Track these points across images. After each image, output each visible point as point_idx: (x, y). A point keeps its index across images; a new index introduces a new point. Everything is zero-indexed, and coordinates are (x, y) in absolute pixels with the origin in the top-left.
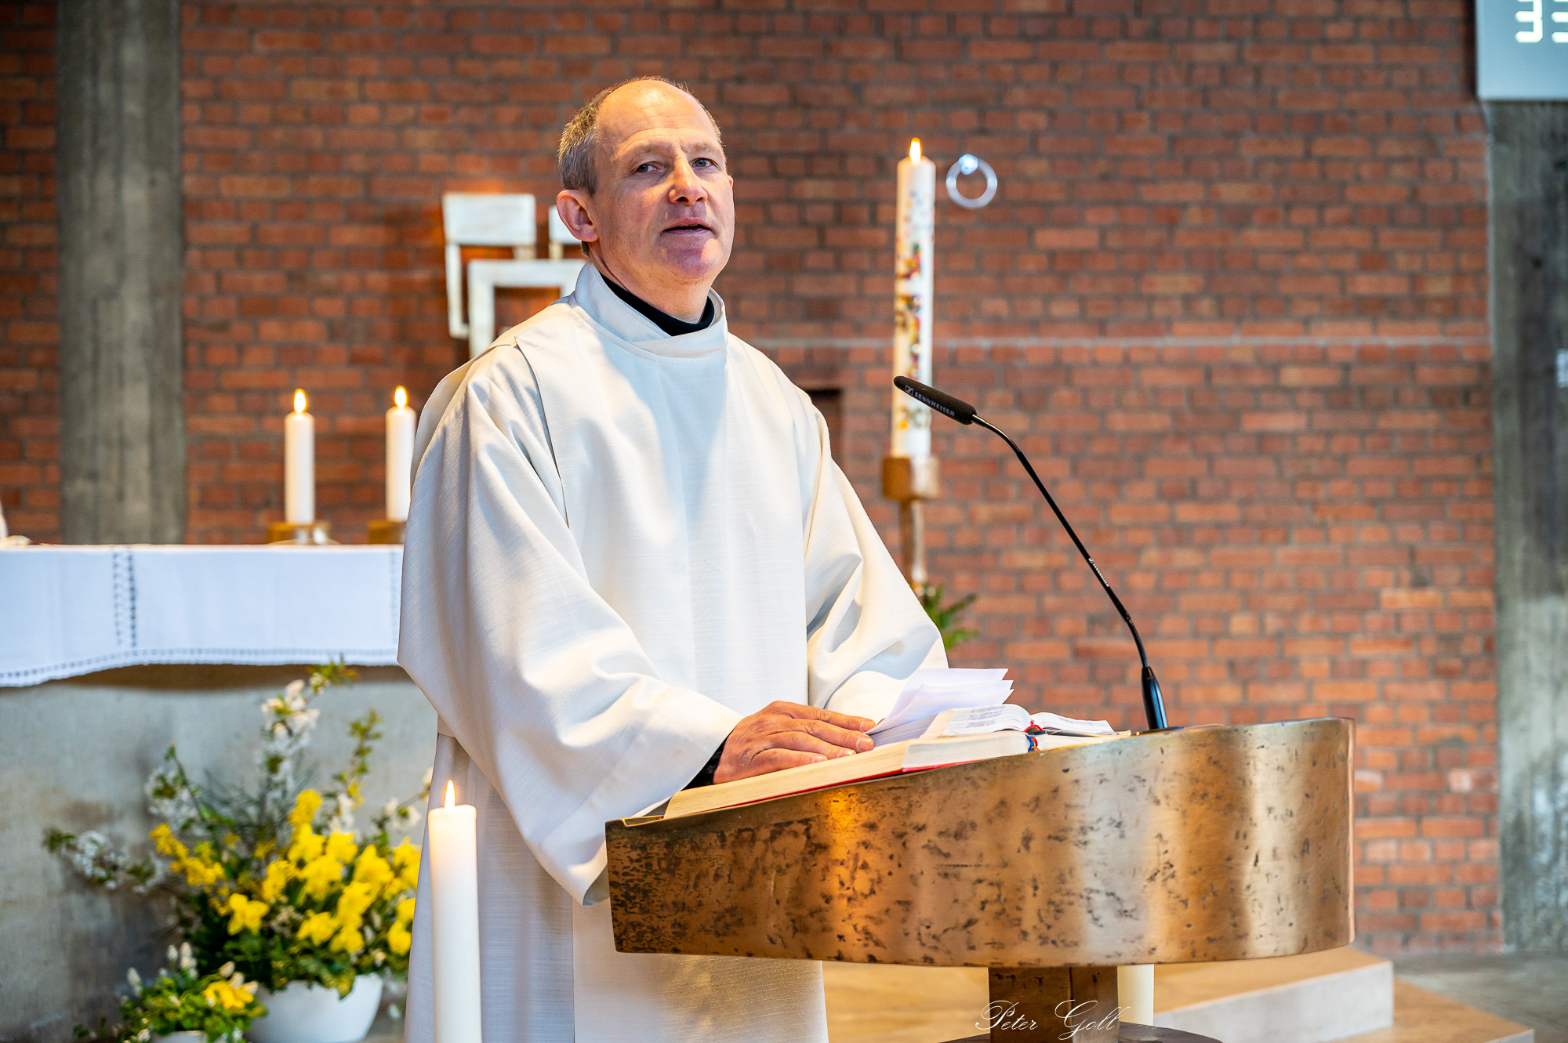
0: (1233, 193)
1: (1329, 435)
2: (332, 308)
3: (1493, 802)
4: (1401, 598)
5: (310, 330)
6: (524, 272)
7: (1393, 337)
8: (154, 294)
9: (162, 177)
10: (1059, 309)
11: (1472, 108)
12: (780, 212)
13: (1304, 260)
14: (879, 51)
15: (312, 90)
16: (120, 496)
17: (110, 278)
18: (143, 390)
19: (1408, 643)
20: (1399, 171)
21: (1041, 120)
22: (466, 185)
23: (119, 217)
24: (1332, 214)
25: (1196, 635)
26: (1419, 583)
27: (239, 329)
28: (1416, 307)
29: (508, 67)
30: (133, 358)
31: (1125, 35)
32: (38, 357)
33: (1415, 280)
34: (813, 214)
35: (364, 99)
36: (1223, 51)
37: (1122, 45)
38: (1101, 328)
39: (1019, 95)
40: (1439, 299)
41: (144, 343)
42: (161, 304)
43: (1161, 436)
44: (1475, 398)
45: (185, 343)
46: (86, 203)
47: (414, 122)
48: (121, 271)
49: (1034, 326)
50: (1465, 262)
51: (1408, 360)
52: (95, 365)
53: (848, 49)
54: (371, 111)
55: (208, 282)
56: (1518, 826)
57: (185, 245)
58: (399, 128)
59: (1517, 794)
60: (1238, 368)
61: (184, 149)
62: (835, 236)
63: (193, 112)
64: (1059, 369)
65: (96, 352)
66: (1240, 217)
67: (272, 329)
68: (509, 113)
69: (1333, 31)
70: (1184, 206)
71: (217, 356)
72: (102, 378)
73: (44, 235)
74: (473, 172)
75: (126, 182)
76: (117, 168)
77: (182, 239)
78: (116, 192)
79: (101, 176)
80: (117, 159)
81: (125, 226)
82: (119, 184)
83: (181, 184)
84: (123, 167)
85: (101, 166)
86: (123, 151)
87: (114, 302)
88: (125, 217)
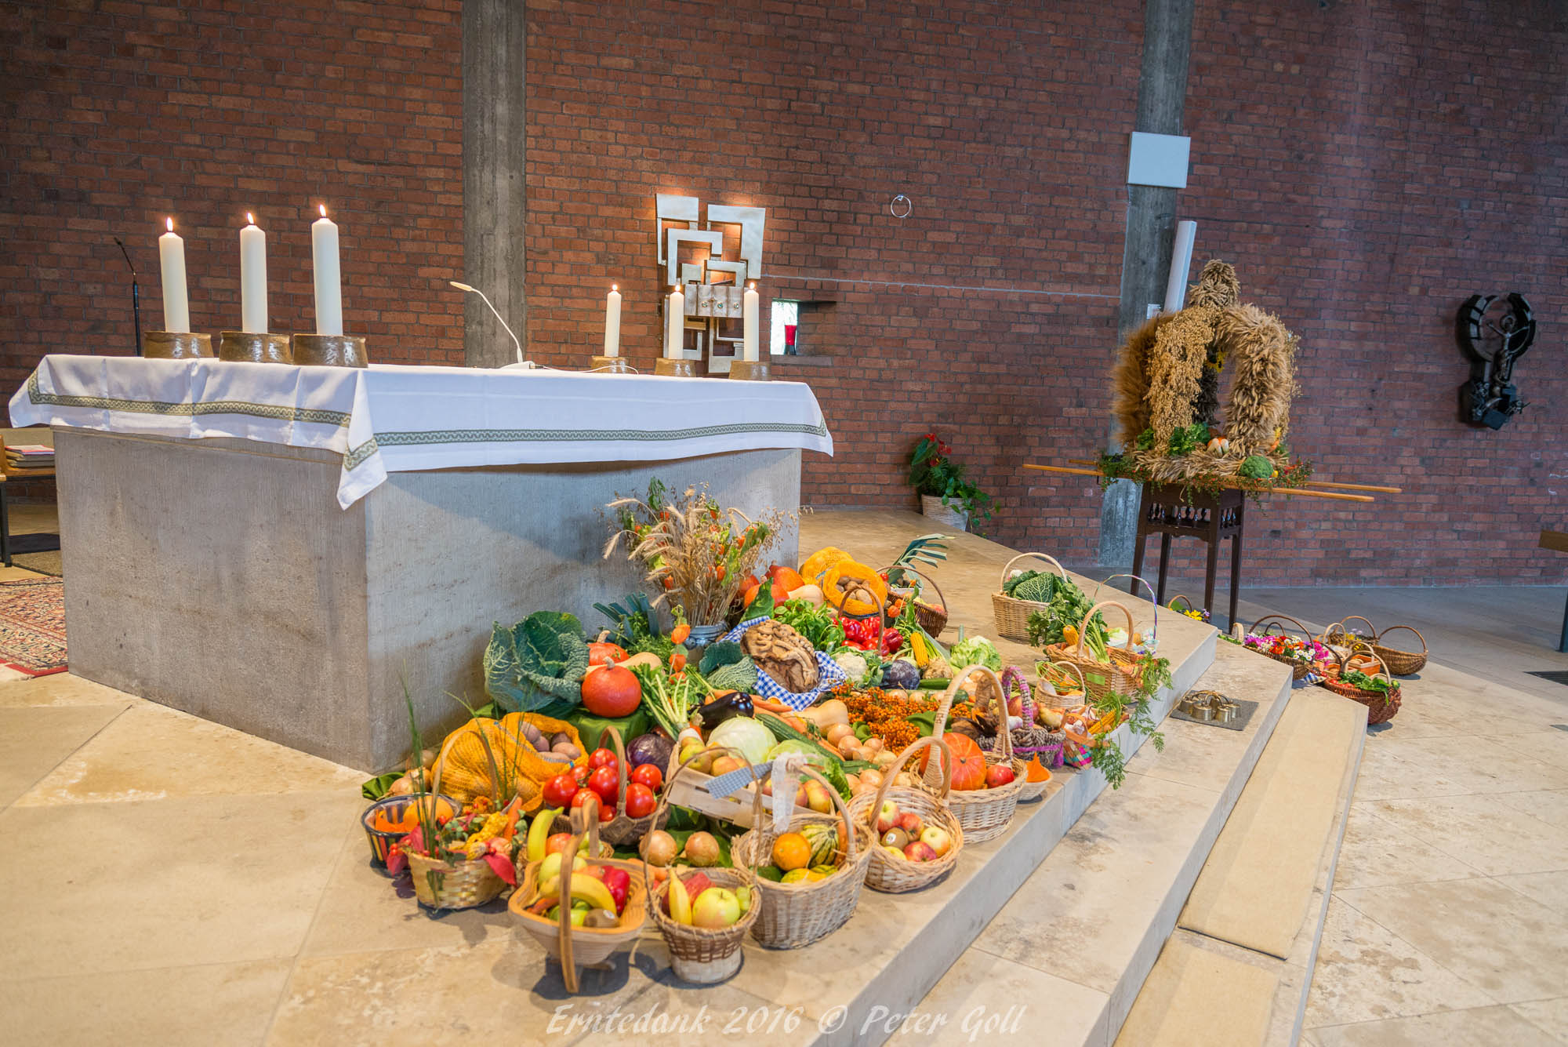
0: (1018, 220)
1: (1048, 336)
2: (599, 247)
3: (1101, 502)
4: (1073, 412)
5: (588, 257)
6: (693, 235)
7: (1078, 294)
8: (511, 234)
9: (515, 174)
10: (935, 271)
11: (1124, 188)
12: (812, 214)
13: (1045, 254)
14: (863, 138)
15: (590, 135)
16: (494, 334)
17: (490, 225)
18: (506, 281)
19: (1072, 431)
20: (1089, 215)
21: (935, 179)
22: (665, 190)
23: (495, 193)
24: (1058, 234)
25: (983, 424)
26: (1080, 405)
27: (553, 255)
28: (1089, 280)
29: (688, 132)
30: (501, 266)
31: (975, 141)
32: (454, 262)
33: (1091, 266)
34: (828, 216)
35: (616, 143)
36: (1019, 151)
37: (974, 145)
38: (953, 280)
39: (925, 165)
40: (1101, 277)
41: (506, 258)
42: (515, 239)
43: (976, 332)
44: (1111, 324)
45: (527, 260)
46: (478, 184)
47: (641, 157)
48: (495, 222)
49: (924, 278)
50: (1113, 260)
51: (1084, 303)
52: (482, 268)
53: (848, 136)
54: (621, 149)
55: (538, 229)
56: (1110, 512)
57: (527, 211)
58: (633, 159)
59: (1111, 499)
60: (1011, 303)
61: (527, 161)
62: (837, 228)
63: (531, 142)
64: (934, 299)
65: (482, 262)
66: (1018, 232)
67: (569, 256)
68: (687, 155)
69: (1067, 146)
70: (995, 225)
71: (542, 267)
72: (485, 275)
73: (456, 200)
74: (669, 183)
75: (498, 175)
76: (493, 169)
77: (525, 208)
78: (493, 181)
79: (485, 172)
80: (493, 164)
81: (497, 199)
82: (494, 177)
83: (525, 179)
84: (496, 168)
85: (485, 167)
86: (496, 160)
87: (492, 237)
88: (497, 194)
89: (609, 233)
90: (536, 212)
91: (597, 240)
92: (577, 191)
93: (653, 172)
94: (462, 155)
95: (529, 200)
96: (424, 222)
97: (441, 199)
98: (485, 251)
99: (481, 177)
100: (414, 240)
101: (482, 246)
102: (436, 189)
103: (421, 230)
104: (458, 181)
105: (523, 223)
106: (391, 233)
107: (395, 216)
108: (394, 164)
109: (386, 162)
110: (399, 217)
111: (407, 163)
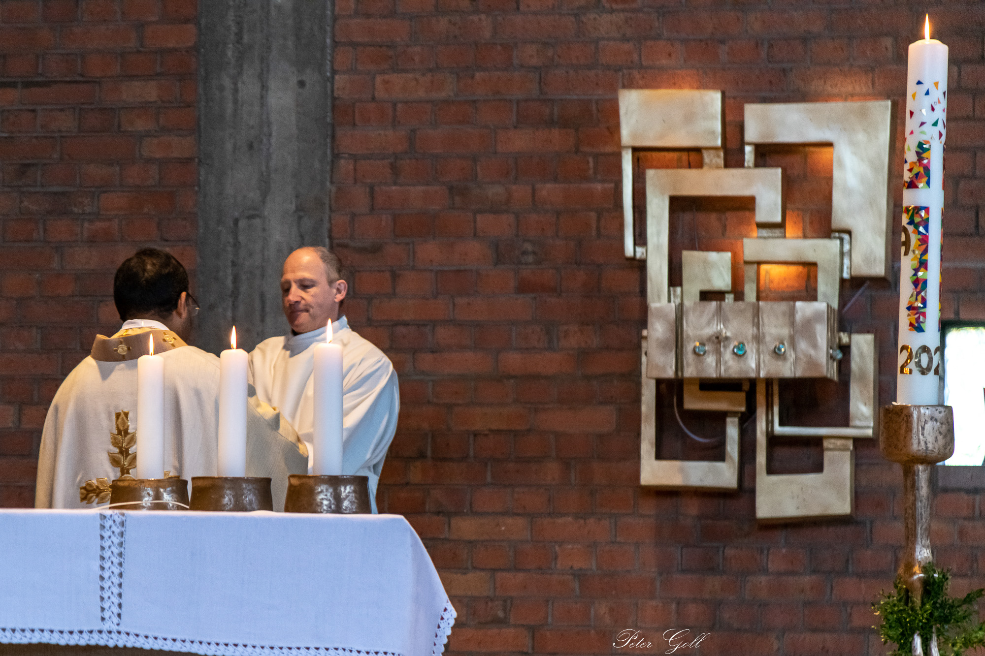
2: (499, 225)
5: (473, 253)
6: (710, 180)
8: (300, 211)
9: (311, 76)
17: (254, 195)
23: (265, 123)
27: (393, 252)
42: (307, 223)
47: (595, 6)
48: (265, 186)
57: (336, 156)
58: (579, 13)
61: (335, 44)
67: (430, 251)
71: (369, 283)
73: (180, 146)
74: (664, 62)
75: (273, 84)
76: (262, 70)
77: (333, 149)
78: (262, 97)
79: (245, 77)
80: (262, 59)
81: (270, 135)
82: (264, 87)
83: (333, 84)
84: (268, 67)
85: (245, 66)
86: (269, 49)
87: (257, 222)
88: (269, 125)
89: (521, 191)
90: (355, 158)
91: (496, 209)
92: (447, 102)
93: (625, 39)
94: (196, 48)
95: (339, 132)
96: (115, 201)
98: (243, 253)
99: (236, 91)
100: (92, 241)
101: (236, 245)
102: (141, 125)
103: (109, 220)
104: (186, 105)
105: (328, 184)
106: (45, 230)
107: (55, 194)
108: (56, 82)
109: (39, 79)
110: (63, 194)
111: (81, 75)
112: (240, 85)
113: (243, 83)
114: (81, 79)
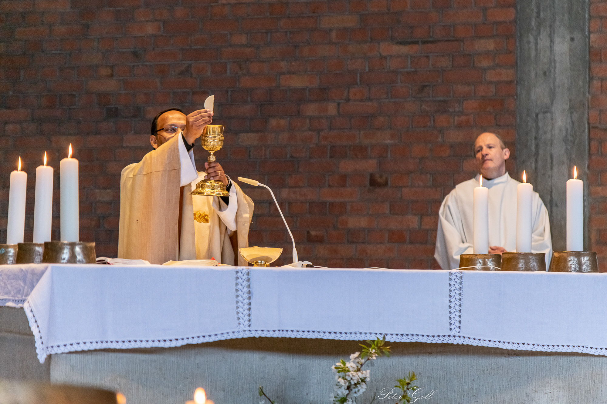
8: (572, 109)
9: (577, 35)
17: (547, 101)
23: (552, 61)
41: (565, 140)
42: (576, 116)
45: (590, 139)
46: (533, 53)
48: (553, 95)
52: (537, 154)
57: (591, 78)
61: (590, 17)
65: (537, 146)
72: (540, 162)
73: (506, 74)
75: (557, 40)
76: (551, 32)
77: (589, 75)
78: (551, 47)
79: (542, 37)
80: (551, 26)
81: (555, 68)
82: (552, 41)
83: (589, 39)
84: (554, 31)
85: (542, 30)
86: (554, 21)
87: (549, 115)
88: (555, 62)
90: (601, 79)
94: (515, 21)
95: (593, 65)
96: (471, 105)
97: (491, 76)
98: (541, 132)
99: (536, 43)
100: (459, 126)
101: (537, 128)
102: (485, 63)
103: (468, 115)
104: (511, 52)
105: (587, 94)
106: (434, 121)
107: (440, 101)
108: (439, 41)
109: (431, 39)
110: (444, 101)
111: (454, 37)
112: (539, 40)
113: (541, 39)
114: (452, 39)
